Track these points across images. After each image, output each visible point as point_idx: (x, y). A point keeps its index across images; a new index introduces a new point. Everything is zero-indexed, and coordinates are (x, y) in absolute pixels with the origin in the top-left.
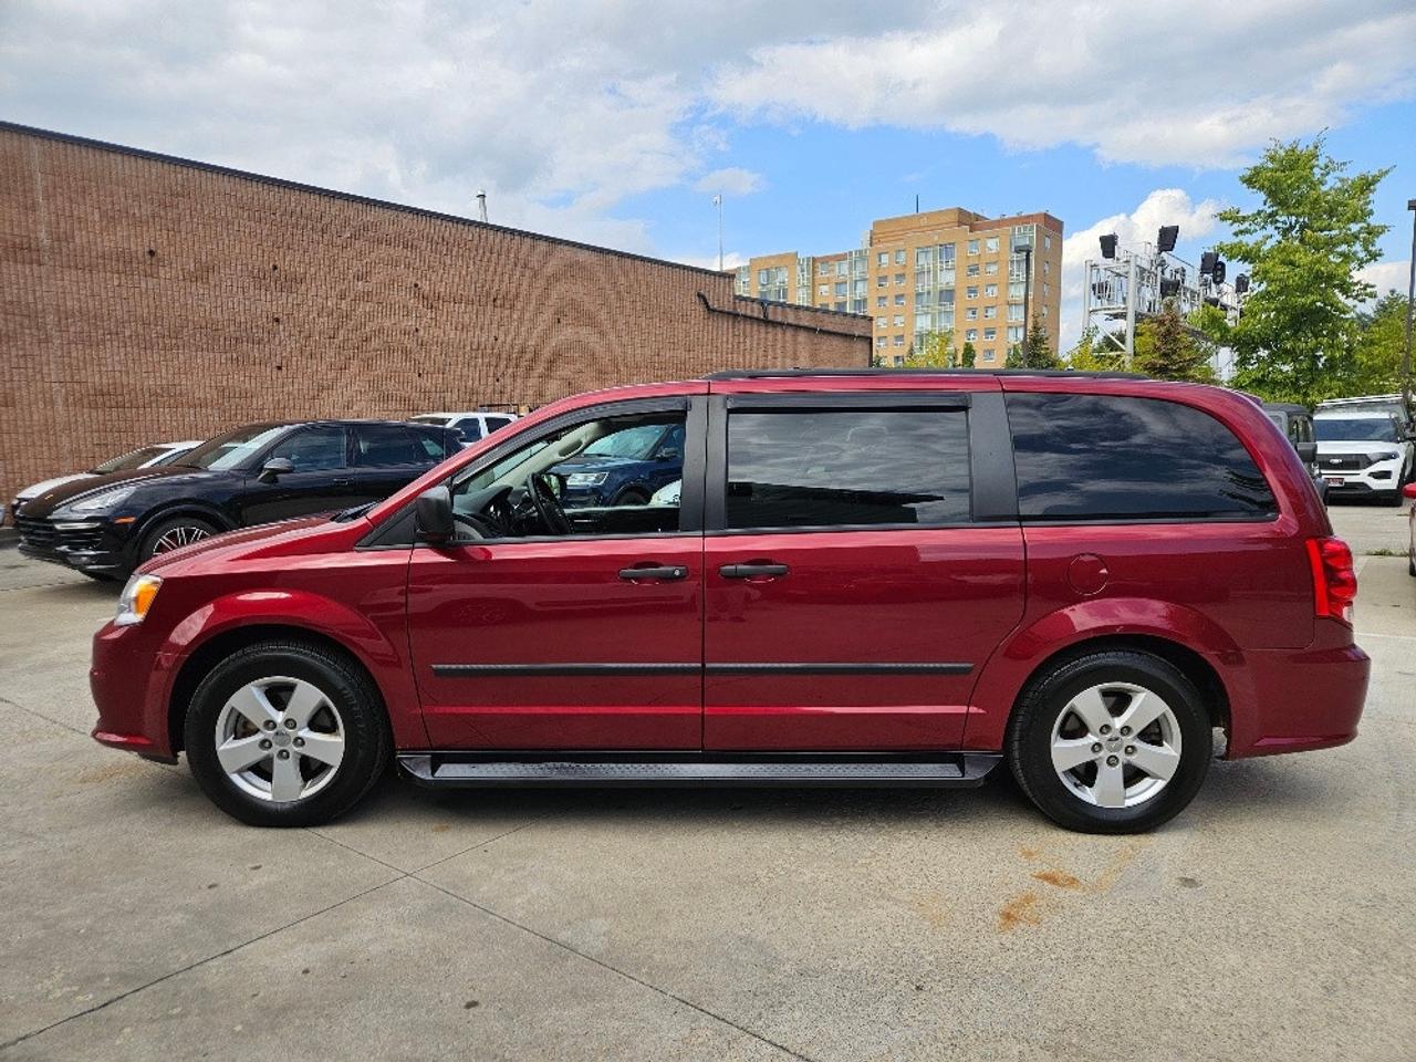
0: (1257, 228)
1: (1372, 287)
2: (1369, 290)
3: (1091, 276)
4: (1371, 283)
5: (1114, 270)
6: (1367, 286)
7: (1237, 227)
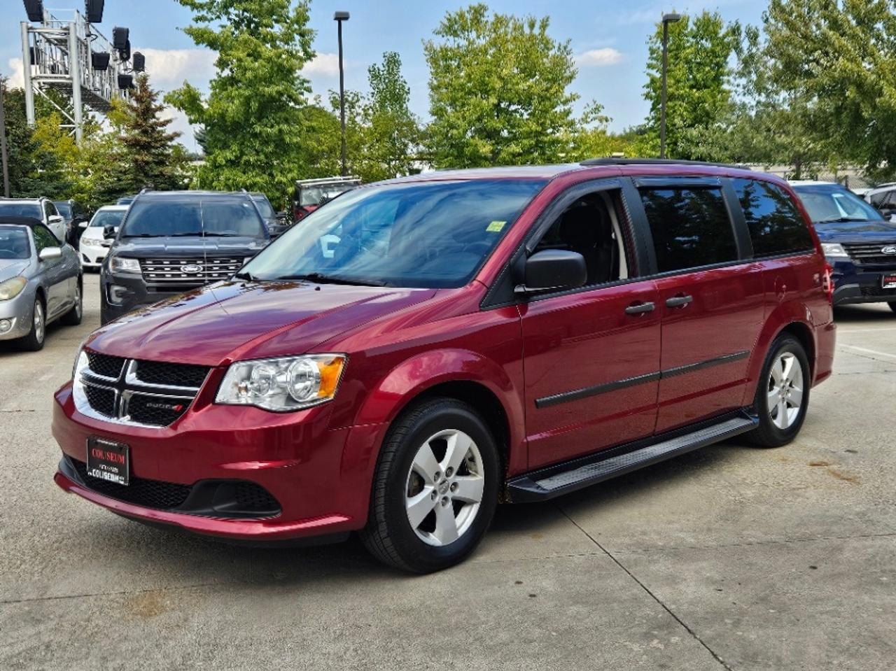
0: (214, 17)
1: (308, 82)
2: (306, 85)
3: (28, 40)
4: (307, 79)
5: (47, 35)
6: (304, 81)
7: (196, 13)
